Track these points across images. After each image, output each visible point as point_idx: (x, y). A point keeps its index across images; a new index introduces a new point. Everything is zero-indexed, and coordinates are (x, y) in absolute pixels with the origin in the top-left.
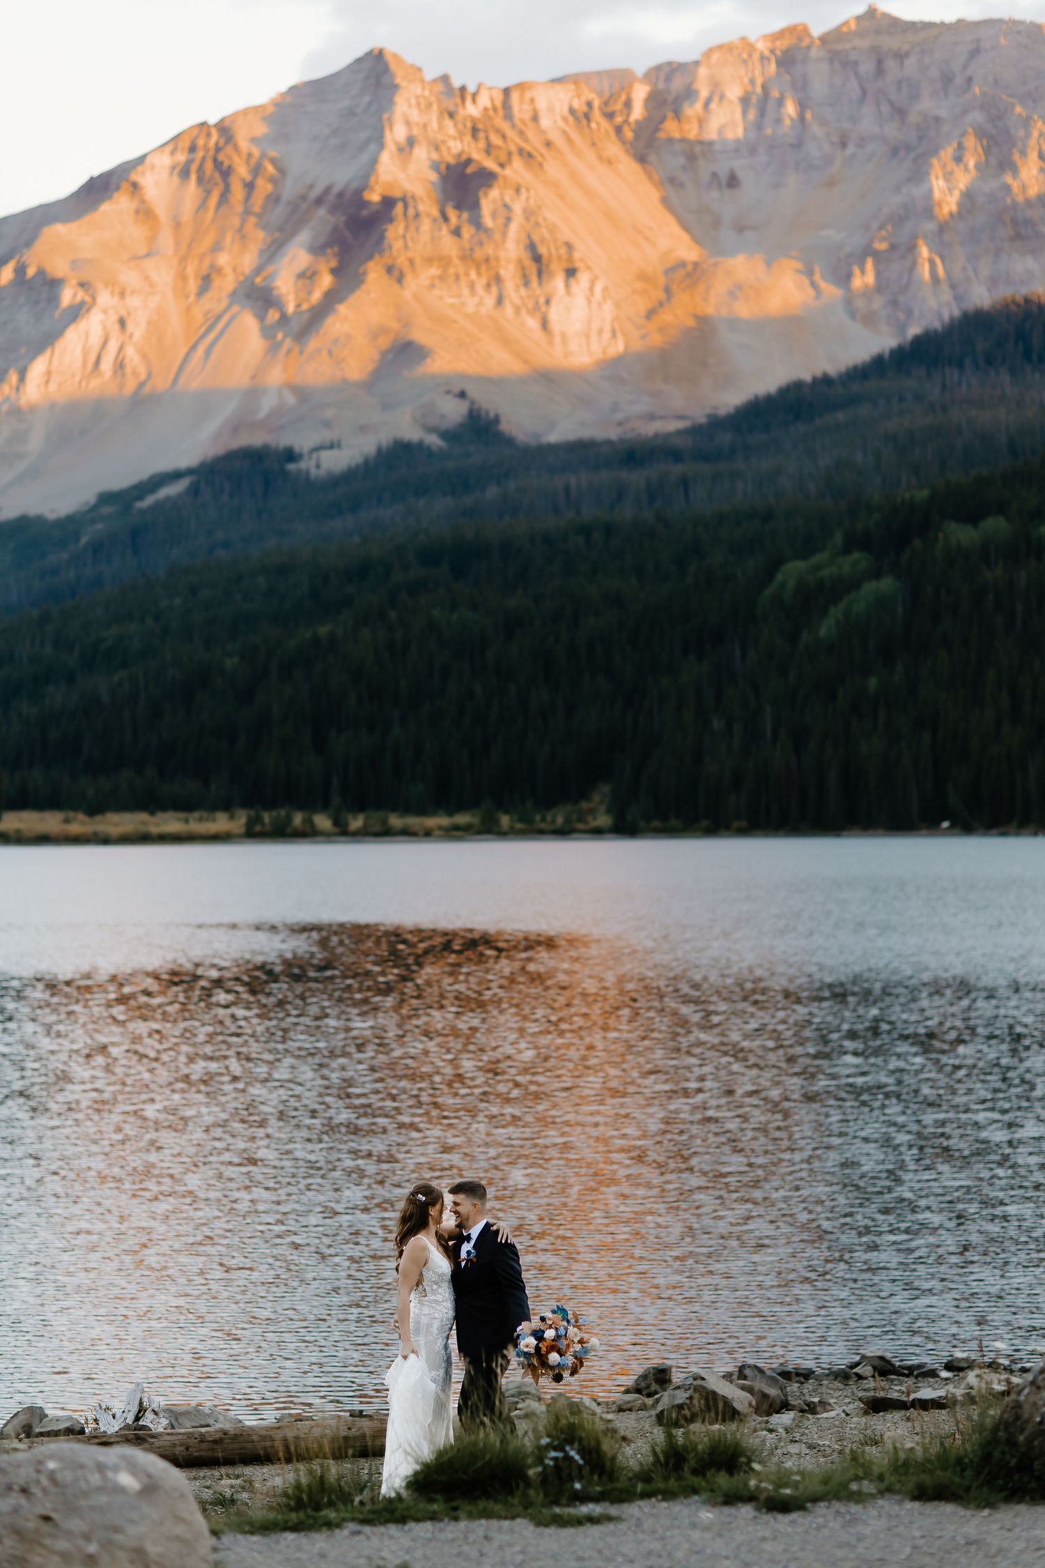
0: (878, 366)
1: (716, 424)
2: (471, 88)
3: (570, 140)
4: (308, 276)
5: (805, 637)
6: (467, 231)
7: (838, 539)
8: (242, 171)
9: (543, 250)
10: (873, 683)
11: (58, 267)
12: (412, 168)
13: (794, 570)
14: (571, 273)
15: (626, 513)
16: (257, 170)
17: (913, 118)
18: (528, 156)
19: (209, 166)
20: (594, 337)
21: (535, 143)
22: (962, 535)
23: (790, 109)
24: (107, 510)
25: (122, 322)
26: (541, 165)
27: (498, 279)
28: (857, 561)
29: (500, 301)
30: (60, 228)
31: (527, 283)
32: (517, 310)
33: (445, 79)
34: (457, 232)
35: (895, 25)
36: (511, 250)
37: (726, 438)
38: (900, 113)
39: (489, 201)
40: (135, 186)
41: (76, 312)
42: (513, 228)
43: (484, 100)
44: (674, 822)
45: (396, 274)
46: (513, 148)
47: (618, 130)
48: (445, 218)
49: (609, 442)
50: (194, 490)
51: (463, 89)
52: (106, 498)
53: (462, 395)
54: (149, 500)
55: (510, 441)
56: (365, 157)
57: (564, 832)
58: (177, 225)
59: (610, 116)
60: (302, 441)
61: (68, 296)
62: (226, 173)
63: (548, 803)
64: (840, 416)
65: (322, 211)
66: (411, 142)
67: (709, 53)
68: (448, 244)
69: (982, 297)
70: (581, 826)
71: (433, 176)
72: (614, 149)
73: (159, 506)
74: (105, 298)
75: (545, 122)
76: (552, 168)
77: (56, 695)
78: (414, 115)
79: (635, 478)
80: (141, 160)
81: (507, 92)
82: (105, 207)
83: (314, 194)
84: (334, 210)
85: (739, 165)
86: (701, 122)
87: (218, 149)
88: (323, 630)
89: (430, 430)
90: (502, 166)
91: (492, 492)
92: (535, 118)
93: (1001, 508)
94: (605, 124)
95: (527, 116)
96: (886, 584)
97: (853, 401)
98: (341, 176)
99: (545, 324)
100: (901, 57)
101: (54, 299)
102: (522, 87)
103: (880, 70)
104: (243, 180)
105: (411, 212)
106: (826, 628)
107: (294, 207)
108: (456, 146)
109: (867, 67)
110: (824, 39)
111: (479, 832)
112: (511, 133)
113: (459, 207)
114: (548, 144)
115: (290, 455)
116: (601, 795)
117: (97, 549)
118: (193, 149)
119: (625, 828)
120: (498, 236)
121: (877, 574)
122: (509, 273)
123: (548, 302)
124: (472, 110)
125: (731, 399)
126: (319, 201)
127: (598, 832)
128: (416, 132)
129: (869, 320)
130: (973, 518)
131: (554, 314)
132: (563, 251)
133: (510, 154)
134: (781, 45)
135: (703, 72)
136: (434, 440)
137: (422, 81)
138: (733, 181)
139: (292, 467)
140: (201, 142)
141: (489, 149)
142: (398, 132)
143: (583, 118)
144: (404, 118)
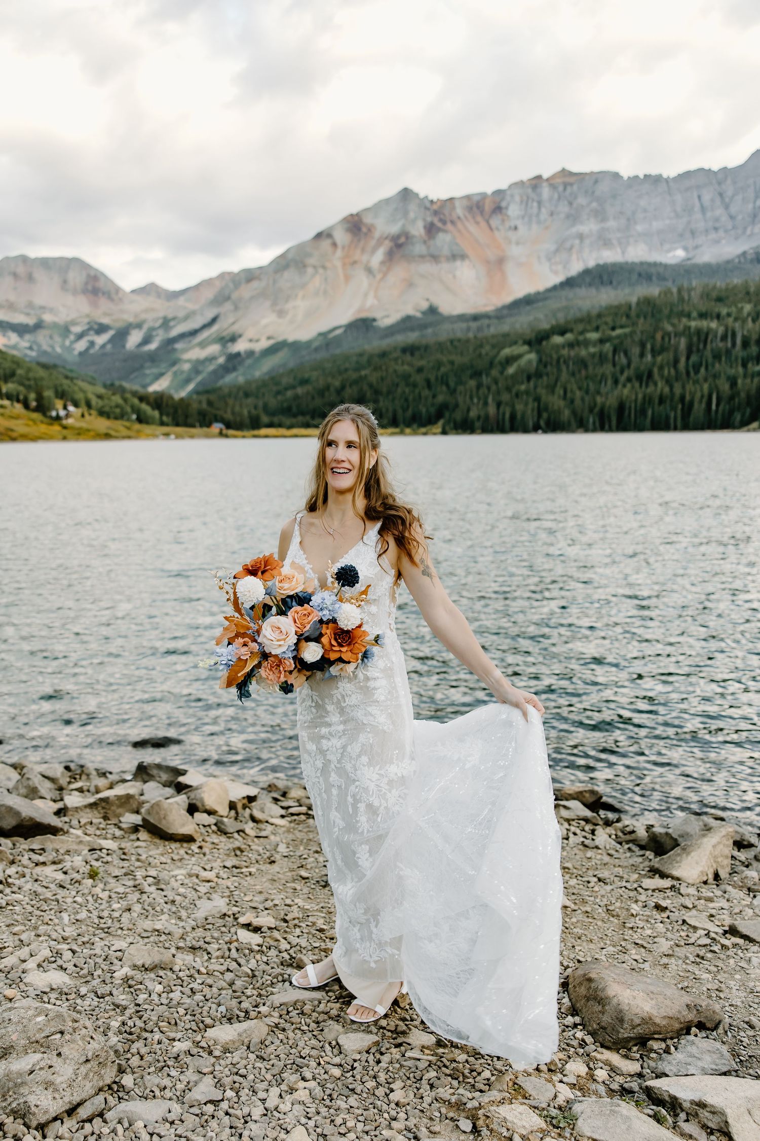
0: (555, 288)
1: (504, 307)
2: (435, 200)
3: (466, 217)
4: (383, 263)
5: (505, 373)
7: (520, 342)
8: (364, 230)
9: (455, 251)
10: (523, 387)
12: (417, 226)
13: (507, 351)
15: (471, 335)
17: (575, 205)
18: (452, 222)
19: (354, 227)
21: (454, 217)
22: (557, 339)
23: (535, 204)
24: (321, 338)
26: (457, 225)
28: (526, 348)
31: (449, 263)
33: (427, 197)
35: (571, 174)
37: (505, 312)
38: (571, 204)
40: (331, 235)
42: (446, 245)
43: (439, 204)
44: (460, 431)
46: (447, 219)
47: (481, 212)
48: (425, 241)
49: (470, 314)
50: (345, 331)
51: (432, 201)
52: (320, 334)
53: (428, 300)
54: (332, 335)
55: (441, 314)
56: (400, 224)
57: (425, 434)
58: (343, 248)
59: (479, 208)
60: (377, 315)
61: (310, 270)
62: (359, 229)
64: (540, 304)
65: (387, 241)
66: (416, 218)
67: (510, 187)
69: (591, 264)
70: (430, 432)
71: (423, 229)
72: (479, 218)
73: (335, 337)
75: (458, 211)
76: (459, 225)
77: (289, 394)
78: (416, 210)
79: (474, 325)
80: (333, 227)
81: (445, 201)
82: (322, 242)
83: (385, 236)
84: (391, 241)
85: (519, 223)
86: (507, 208)
87: (357, 222)
88: (363, 373)
89: (417, 311)
90: (444, 225)
91: (430, 331)
92: (455, 209)
93: (571, 331)
94: (477, 211)
95: (452, 209)
96: (533, 356)
97: (546, 299)
98: (395, 229)
99: (454, 277)
100: (571, 184)
102: (451, 199)
103: (565, 189)
105: (416, 240)
106: (511, 370)
107: (378, 240)
108: (429, 219)
109: (561, 188)
110: (548, 180)
112: (447, 215)
114: (459, 218)
115: (374, 320)
116: (441, 423)
117: (317, 350)
118: (349, 222)
119: (444, 432)
121: (530, 352)
124: (435, 207)
125: (508, 299)
126: (386, 238)
127: (435, 434)
128: (417, 215)
129: (556, 273)
130: (562, 333)
132: (461, 251)
133: (446, 221)
134: (534, 182)
135: (508, 192)
136: (419, 315)
137: (419, 198)
138: (516, 228)
139: (375, 324)
140: (351, 220)
141: (441, 220)
142: (413, 215)
143: (470, 209)
144: (413, 210)
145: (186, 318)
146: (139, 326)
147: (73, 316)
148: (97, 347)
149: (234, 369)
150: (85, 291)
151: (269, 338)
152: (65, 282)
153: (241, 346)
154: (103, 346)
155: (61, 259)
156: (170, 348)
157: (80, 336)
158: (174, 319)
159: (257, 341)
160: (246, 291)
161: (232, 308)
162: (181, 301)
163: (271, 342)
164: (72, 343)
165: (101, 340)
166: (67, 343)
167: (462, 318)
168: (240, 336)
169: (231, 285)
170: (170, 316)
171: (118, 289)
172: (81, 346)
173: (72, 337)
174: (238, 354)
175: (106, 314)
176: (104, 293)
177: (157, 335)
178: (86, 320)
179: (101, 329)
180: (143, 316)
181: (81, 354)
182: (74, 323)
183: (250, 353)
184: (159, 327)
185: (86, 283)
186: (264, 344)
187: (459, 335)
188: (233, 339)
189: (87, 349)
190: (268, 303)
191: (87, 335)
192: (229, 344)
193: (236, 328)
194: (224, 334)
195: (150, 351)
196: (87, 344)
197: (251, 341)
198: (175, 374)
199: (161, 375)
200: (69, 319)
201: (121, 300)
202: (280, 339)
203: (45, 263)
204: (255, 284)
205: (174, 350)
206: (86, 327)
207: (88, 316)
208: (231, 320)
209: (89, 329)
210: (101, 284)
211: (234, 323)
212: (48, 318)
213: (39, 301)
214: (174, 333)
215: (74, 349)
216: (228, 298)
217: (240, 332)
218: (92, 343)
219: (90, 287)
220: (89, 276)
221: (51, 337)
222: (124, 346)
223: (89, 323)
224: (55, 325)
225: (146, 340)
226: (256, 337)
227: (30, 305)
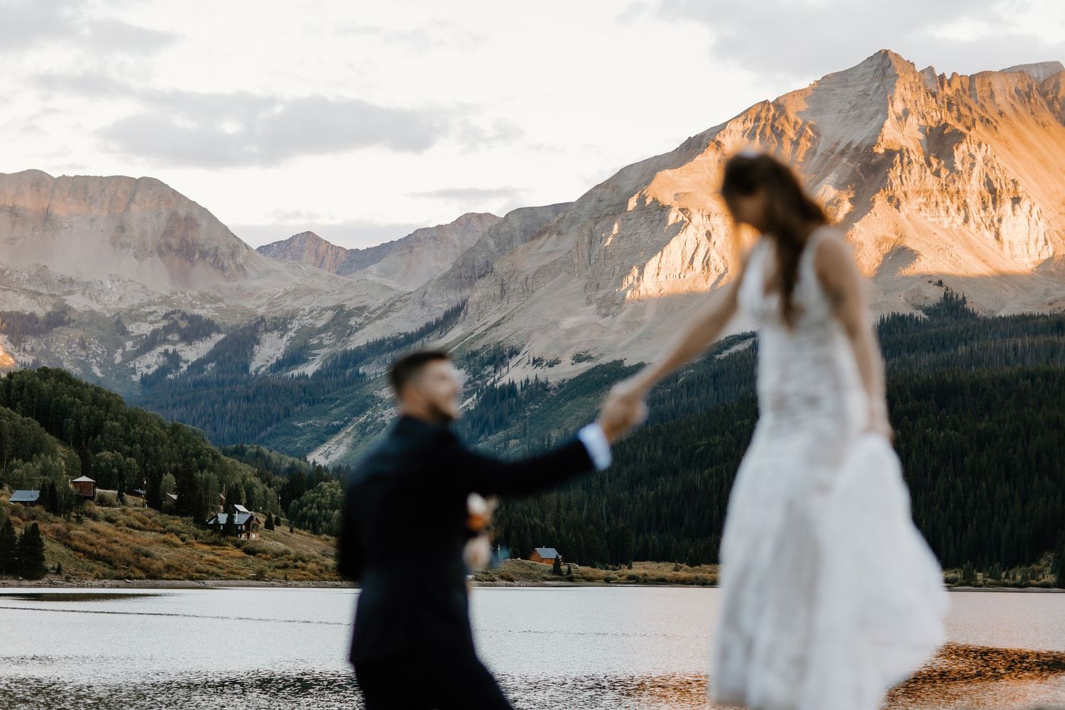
2: (948, 77)
3: (1016, 111)
4: (834, 204)
6: (944, 173)
8: (791, 133)
9: (997, 186)
11: (667, 198)
12: (906, 131)
14: (1016, 200)
16: (801, 133)
18: (986, 122)
19: (768, 130)
20: (1032, 245)
21: (992, 113)
25: (709, 235)
26: (995, 127)
27: (965, 205)
29: (966, 220)
30: (668, 172)
31: (985, 209)
32: (978, 227)
33: (931, 69)
34: (937, 174)
36: (974, 186)
39: (960, 153)
40: (719, 144)
41: (679, 228)
42: (976, 170)
43: (956, 85)
45: (895, 202)
46: (976, 116)
47: (1050, 104)
48: (930, 165)
49: (1043, 316)
51: (942, 77)
53: (940, 283)
54: (726, 354)
55: (973, 315)
56: (874, 124)
57: (1022, 586)
59: (1044, 95)
61: (672, 218)
62: (779, 135)
63: (1009, 565)
65: (845, 160)
66: (906, 113)
68: (931, 182)
70: (1034, 582)
71: (921, 136)
72: (1047, 117)
73: (731, 358)
74: (697, 218)
75: (999, 99)
76: (1004, 129)
77: (666, 484)
78: (908, 95)
80: (724, 126)
81: (972, 78)
82: (698, 158)
83: (839, 148)
84: (852, 159)
87: (774, 119)
89: (917, 306)
90: (969, 128)
91: (962, 350)
92: (992, 95)
94: (1040, 99)
95: (986, 95)
98: (858, 136)
99: (997, 236)
101: (664, 220)
102: (984, 75)
104: (791, 139)
105: (906, 160)
107: (825, 157)
108: (936, 116)
111: (962, 585)
112: (975, 107)
113: (938, 157)
114: (1001, 114)
116: (1047, 559)
117: (689, 385)
118: (757, 119)
120: (965, 176)
122: (973, 202)
123: (1000, 220)
124: (948, 91)
126: (842, 153)
127: (1046, 586)
128: (909, 106)
131: (1004, 229)
132: (1011, 185)
133: (974, 120)
136: (920, 314)
137: (914, 72)
140: (763, 115)
141: (960, 118)
142: (898, 107)
143: (1025, 96)
144: (902, 97)
145: (387, 310)
146: (280, 325)
147: (133, 300)
148: (184, 367)
149: (501, 423)
150: (163, 250)
151: (578, 358)
152: (122, 229)
153: (516, 374)
154: (198, 365)
155: (118, 180)
156: (348, 372)
157: (148, 344)
158: (360, 310)
159: (551, 365)
160: (529, 259)
161: (498, 292)
162: (373, 273)
163: (585, 366)
164: (128, 357)
165: (192, 353)
166: (118, 358)
167: (1023, 323)
168: (514, 352)
169: (491, 243)
170: (350, 305)
171: (236, 245)
172: (150, 363)
173: (129, 345)
174: (511, 389)
175: (204, 298)
176: (204, 255)
177: (320, 345)
178: (164, 310)
179: (196, 329)
180: (290, 304)
181: (145, 380)
182: (136, 316)
183: (537, 390)
184: (325, 328)
185: (168, 233)
186: (568, 370)
187: (1030, 365)
188: (499, 357)
189: (162, 371)
190: (577, 284)
191: (165, 341)
192: (491, 368)
193: (503, 335)
194: (478, 346)
195: (304, 376)
196: (162, 359)
197: (537, 362)
198: (362, 429)
199: (335, 430)
200: (124, 306)
201: (240, 268)
202: (604, 361)
203: (82, 187)
204: (548, 242)
205: (359, 378)
206: (160, 325)
207: (166, 300)
208: (493, 319)
209: (167, 330)
210: (202, 235)
211: (498, 324)
212: (77, 302)
213: (60, 267)
214: (359, 341)
215: (134, 371)
216: (486, 271)
217: (515, 343)
218: (174, 359)
219: (174, 242)
220: (174, 216)
221: (83, 345)
222: (246, 368)
223: (166, 316)
224: (94, 319)
225: (295, 357)
226: (549, 357)
227: (41, 274)
